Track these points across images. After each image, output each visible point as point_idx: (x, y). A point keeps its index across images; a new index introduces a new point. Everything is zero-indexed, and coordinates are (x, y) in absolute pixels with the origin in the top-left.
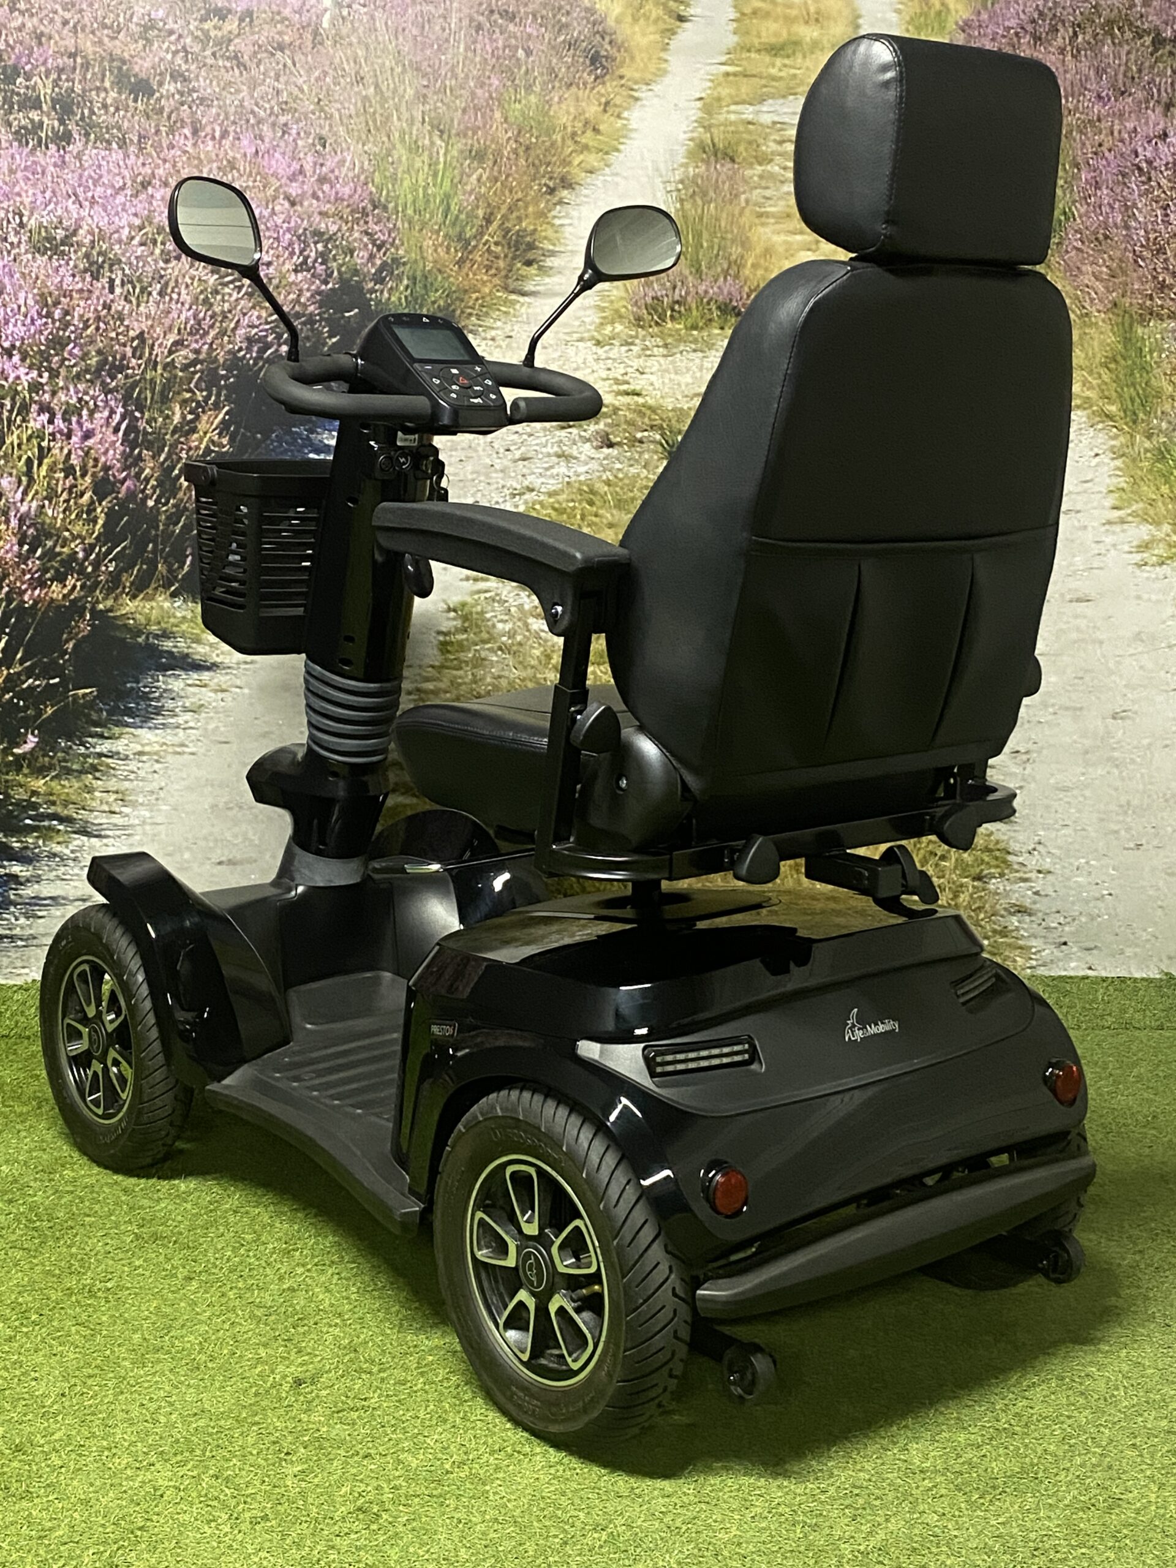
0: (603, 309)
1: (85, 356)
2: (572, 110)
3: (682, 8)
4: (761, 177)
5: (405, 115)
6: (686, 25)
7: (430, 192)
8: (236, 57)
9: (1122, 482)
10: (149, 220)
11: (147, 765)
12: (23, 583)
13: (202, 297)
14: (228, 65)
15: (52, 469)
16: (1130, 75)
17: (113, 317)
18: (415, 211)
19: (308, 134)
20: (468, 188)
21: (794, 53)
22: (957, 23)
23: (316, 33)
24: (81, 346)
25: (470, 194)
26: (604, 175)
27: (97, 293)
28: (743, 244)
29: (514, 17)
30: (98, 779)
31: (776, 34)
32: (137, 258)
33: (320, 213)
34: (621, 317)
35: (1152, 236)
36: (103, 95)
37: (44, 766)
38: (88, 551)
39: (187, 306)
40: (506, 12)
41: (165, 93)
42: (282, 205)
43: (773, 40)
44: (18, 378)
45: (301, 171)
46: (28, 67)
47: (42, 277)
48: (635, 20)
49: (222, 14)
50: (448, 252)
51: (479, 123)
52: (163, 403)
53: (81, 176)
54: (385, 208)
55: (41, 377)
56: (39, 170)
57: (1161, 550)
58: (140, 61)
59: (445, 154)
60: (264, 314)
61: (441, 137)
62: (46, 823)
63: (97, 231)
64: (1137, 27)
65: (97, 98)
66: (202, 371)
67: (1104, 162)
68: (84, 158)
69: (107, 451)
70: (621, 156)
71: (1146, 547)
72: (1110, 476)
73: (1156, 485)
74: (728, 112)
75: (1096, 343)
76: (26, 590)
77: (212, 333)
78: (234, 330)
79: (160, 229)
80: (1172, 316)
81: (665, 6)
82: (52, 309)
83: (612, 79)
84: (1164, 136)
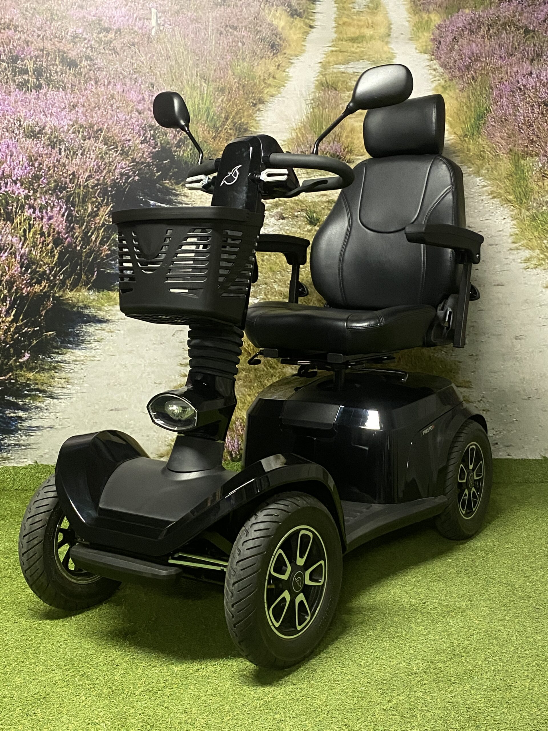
1: (49, 183)
2: (263, 68)
3: (311, 22)
5: (189, 73)
6: (314, 30)
7: (200, 107)
8: (114, 49)
9: (517, 231)
10: (76, 122)
11: (79, 366)
12: (22, 285)
13: (100, 156)
14: (110, 52)
15: (35, 234)
16: (514, 47)
17: (61, 166)
18: (194, 115)
19: (146, 82)
20: (217, 104)
21: (362, 41)
22: (435, 26)
23: (149, 38)
24: (47, 178)
25: (219, 107)
26: (278, 97)
27: (54, 155)
29: (237, 28)
30: (57, 372)
31: (354, 33)
32: (71, 139)
35: (527, 119)
36: (55, 67)
37: (33, 367)
38: (51, 270)
39: (93, 160)
40: (233, 26)
41: (83, 66)
42: (135, 114)
43: (353, 36)
44: (19, 193)
45: (143, 99)
46: (22, 56)
47: (29, 148)
49: (107, 30)
50: (209, 133)
51: (222, 75)
52: (83, 203)
53: (46, 103)
55: (29, 193)
56: (28, 101)
57: (535, 262)
58: (72, 52)
59: (207, 90)
60: (128, 163)
61: (205, 82)
62: (34, 393)
63: (53, 127)
64: (517, 25)
65: (53, 69)
66: (101, 189)
67: (504, 86)
68: (48, 95)
69: (59, 225)
70: (286, 89)
71: (529, 260)
72: (511, 228)
73: (532, 232)
74: (333, 68)
75: (502, 168)
76: (24, 288)
77: (105, 172)
78: (114, 170)
79: (81, 126)
80: (537, 155)
81: (304, 21)
82: (34, 163)
83: (281, 55)
84: (531, 74)
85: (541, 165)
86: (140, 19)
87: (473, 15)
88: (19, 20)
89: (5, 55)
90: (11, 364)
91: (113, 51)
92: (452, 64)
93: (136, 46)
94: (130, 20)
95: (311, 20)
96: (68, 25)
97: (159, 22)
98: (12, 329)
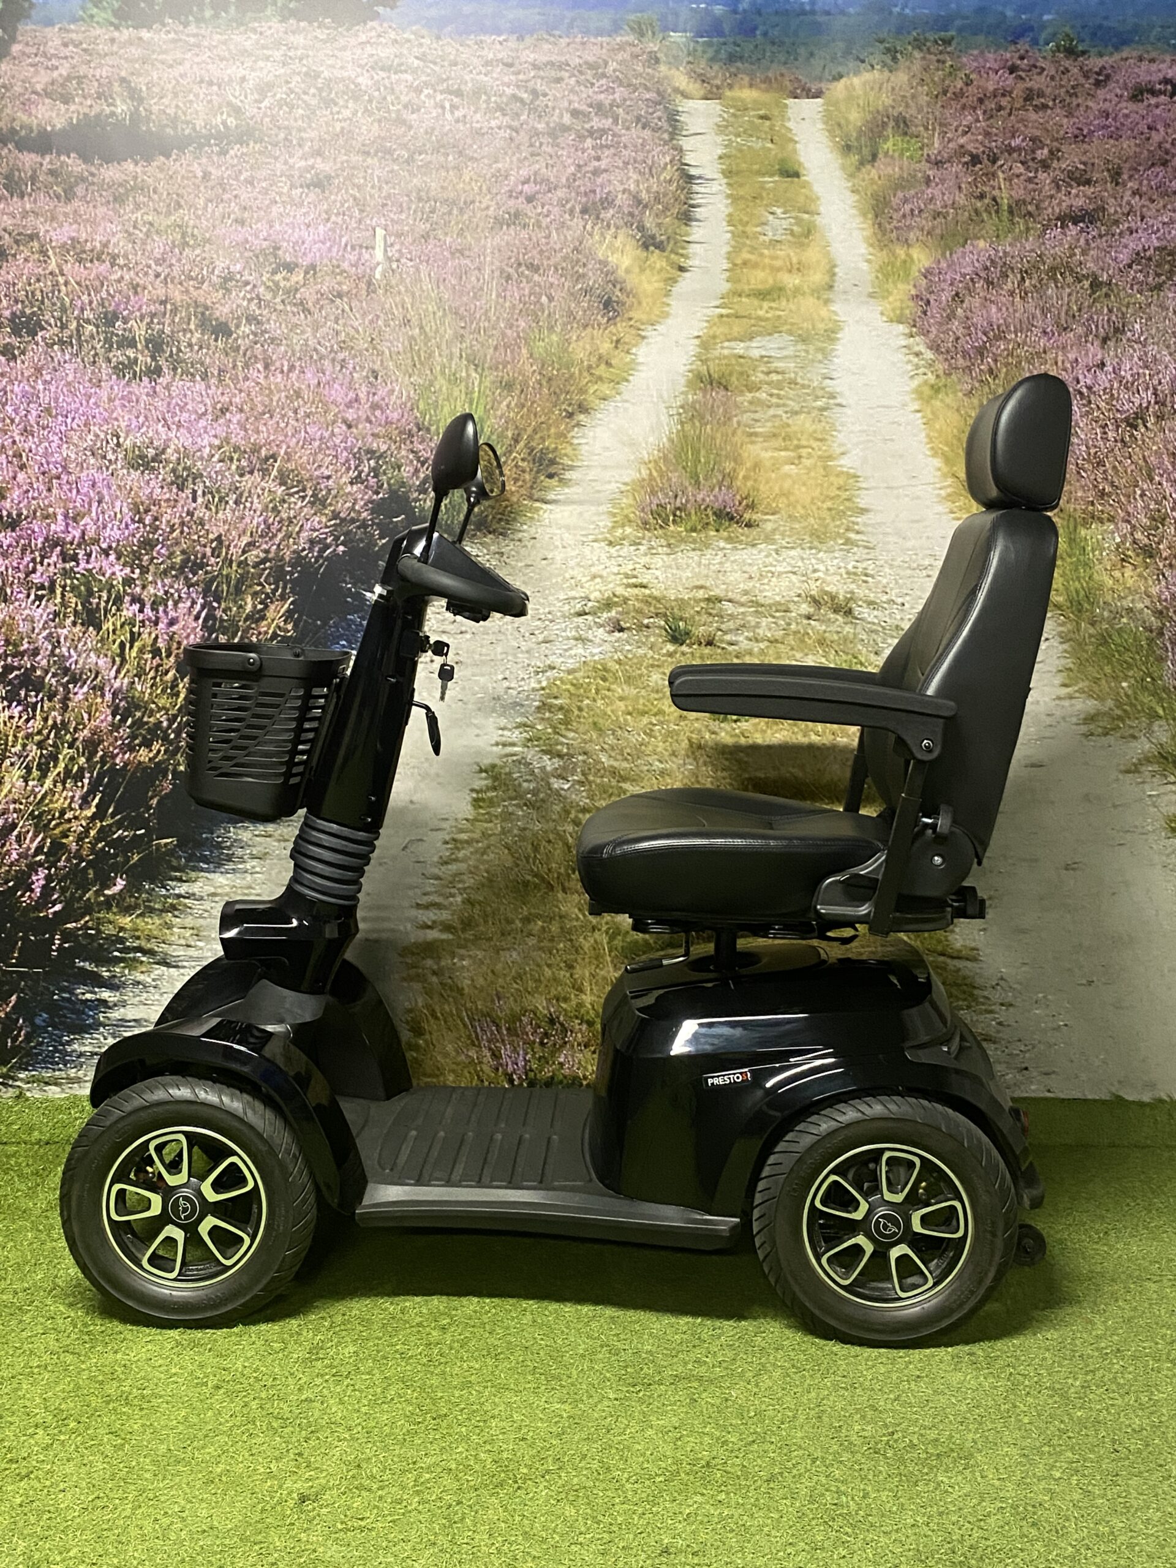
0: (614, 515)
1: (171, 555)
2: (588, 347)
3: (682, 260)
4: (751, 403)
5: (446, 352)
6: (686, 275)
8: (302, 303)
9: (1069, 663)
10: (227, 440)
12: (115, 748)
13: (271, 505)
14: (295, 310)
15: (141, 651)
16: (1071, 313)
17: (195, 523)
19: (362, 368)
20: (499, 413)
21: (779, 296)
22: (919, 271)
24: (168, 547)
25: (501, 418)
27: (182, 502)
28: (735, 461)
29: (539, 269)
30: (176, 917)
31: (764, 281)
32: (216, 472)
33: (373, 435)
34: (630, 521)
35: (1092, 451)
36: (188, 335)
37: (130, 905)
38: (171, 721)
39: (258, 513)
40: (532, 264)
41: (241, 334)
42: (340, 429)
43: (760, 287)
44: (114, 574)
45: (357, 400)
46: (125, 313)
47: (135, 489)
48: (642, 270)
49: (290, 268)
51: (509, 358)
52: (236, 595)
53: (169, 404)
54: (428, 430)
55: (133, 572)
56: (134, 399)
57: (1105, 723)
58: (220, 308)
59: (480, 385)
60: (324, 520)
61: (476, 370)
62: (131, 955)
63: (182, 450)
64: (1077, 273)
65: (184, 339)
66: (271, 568)
68: (172, 388)
69: (188, 635)
70: (630, 387)
71: (1092, 719)
72: (1061, 658)
73: (1099, 666)
74: (722, 348)
76: (118, 754)
77: (280, 536)
78: (298, 533)
79: (236, 449)
80: (1111, 519)
81: (668, 258)
82: (144, 516)
83: (622, 321)
84: (1103, 364)
85: (1118, 540)
86: (353, 248)
87: (992, 252)
88: (120, 244)
89: (92, 309)
90: (89, 899)
91: (301, 308)
92: (950, 345)
93: (345, 299)
94: (335, 250)
95: (682, 255)
96: (215, 256)
97: (390, 254)
98: (92, 833)
